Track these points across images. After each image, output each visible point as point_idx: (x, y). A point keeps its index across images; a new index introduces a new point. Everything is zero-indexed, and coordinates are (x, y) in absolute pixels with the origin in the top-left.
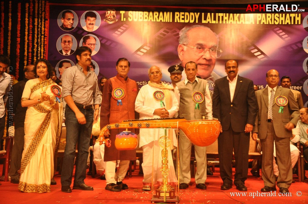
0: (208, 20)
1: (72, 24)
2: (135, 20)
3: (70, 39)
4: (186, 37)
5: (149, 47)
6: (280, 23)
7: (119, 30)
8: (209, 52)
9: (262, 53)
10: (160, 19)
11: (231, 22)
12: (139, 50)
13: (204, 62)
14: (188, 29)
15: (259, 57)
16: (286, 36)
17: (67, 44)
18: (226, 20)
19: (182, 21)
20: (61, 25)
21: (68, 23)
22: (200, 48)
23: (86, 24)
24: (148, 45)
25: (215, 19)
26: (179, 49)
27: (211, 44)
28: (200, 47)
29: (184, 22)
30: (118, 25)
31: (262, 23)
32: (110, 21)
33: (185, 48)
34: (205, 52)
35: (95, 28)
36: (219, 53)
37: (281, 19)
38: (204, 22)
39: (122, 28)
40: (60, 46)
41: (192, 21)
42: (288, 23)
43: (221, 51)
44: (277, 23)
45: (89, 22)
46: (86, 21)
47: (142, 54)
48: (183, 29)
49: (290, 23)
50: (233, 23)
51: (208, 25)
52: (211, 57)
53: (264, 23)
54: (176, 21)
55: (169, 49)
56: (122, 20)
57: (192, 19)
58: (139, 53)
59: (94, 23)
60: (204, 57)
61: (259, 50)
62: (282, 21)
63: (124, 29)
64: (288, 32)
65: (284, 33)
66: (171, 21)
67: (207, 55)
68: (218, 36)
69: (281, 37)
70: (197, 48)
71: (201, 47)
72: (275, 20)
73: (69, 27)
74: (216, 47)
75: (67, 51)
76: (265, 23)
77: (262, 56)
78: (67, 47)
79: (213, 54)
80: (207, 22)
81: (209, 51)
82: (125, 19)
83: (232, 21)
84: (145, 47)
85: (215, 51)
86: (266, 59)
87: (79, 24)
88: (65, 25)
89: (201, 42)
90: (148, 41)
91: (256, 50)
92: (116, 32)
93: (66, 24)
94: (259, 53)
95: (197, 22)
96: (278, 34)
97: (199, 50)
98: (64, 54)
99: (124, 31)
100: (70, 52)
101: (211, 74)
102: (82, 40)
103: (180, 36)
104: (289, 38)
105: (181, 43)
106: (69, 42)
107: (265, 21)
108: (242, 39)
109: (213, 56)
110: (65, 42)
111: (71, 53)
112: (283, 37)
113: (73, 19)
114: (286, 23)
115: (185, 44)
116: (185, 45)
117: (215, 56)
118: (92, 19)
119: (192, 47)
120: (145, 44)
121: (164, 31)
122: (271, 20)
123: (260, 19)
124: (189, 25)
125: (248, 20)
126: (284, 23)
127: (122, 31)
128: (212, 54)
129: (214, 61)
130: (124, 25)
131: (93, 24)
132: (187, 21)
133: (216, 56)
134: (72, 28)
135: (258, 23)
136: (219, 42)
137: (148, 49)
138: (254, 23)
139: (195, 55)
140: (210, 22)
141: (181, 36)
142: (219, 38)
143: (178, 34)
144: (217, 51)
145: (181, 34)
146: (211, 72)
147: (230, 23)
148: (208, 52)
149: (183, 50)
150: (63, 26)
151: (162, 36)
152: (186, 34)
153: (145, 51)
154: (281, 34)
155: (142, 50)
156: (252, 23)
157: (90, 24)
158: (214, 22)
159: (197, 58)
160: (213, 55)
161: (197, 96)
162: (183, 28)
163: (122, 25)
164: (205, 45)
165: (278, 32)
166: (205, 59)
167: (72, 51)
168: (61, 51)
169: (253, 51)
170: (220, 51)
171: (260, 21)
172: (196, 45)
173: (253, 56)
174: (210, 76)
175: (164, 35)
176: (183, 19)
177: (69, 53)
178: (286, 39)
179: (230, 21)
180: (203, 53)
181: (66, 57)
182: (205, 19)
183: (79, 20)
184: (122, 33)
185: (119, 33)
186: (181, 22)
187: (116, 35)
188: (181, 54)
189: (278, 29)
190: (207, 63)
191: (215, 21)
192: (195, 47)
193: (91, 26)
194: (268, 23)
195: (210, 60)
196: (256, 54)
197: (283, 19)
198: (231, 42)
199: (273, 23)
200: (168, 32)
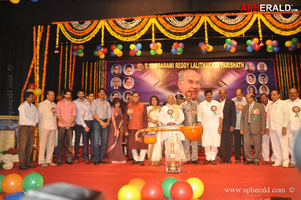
0: (194, 66)
1: (119, 72)
2: (153, 68)
3: (118, 80)
4: (182, 76)
5: (162, 82)
6: (234, 67)
7: (144, 74)
9: (225, 84)
10: (167, 67)
11: (207, 67)
12: (156, 84)
13: (193, 90)
14: (183, 72)
15: (223, 86)
16: (237, 74)
17: (116, 83)
18: (204, 66)
19: (180, 67)
20: (113, 72)
21: (117, 72)
22: (190, 82)
23: (127, 71)
24: (161, 81)
25: (198, 66)
26: (179, 83)
27: (197, 80)
30: (144, 71)
31: (224, 68)
32: (139, 69)
33: (182, 82)
35: (131, 73)
36: (201, 85)
37: (234, 65)
38: (192, 67)
39: (146, 72)
40: (112, 84)
41: (185, 67)
42: (237, 67)
43: (202, 84)
44: (232, 67)
45: (128, 70)
46: (126, 69)
47: (158, 87)
48: (180, 72)
49: (238, 67)
50: (208, 68)
51: (194, 69)
53: (225, 67)
54: (176, 68)
55: (173, 83)
56: (146, 68)
57: (185, 66)
58: (156, 86)
59: (130, 70)
60: (193, 87)
61: (223, 83)
62: (234, 66)
63: (147, 73)
64: (238, 72)
65: (236, 73)
66: (173, 68)
67: (195, 86)
68: (200, 75)
69: (234, 75)
70: (189, 82)
71: (191, 82)
72: (230, 66)
73: (117, 74)
74: (199, 81)
75: (116, 87)
77: (225, 86)
78: (116, 85)
80: (194, 68)
81: (196, 83)
82: (147, 67)
83: (207, 66)
84: (159, 83)
86: (227, 87)
87: (123, 71)
88: (115, 73)
89: (191, 79)
90: (161, 79)
91: (221, 82)
92: (143, 75)
93: (115, 72)
94: (223, 84)
95: (188, 68)
96: (233, 73)
98: (115, 88)
99: (148, 74)
100: (118, 87)
101: (197, 97)
102: (124, 80)
103: (179, 76)
104: (239, 75)
105: (179, 79)
106: (117, 81)
107: (225, 66)
108: (214, 76)
109: (198, 86)
110: (115, 82)
111: (118, 88)
112: (236, 75)
113: (119, 69)
114: (236, 68)
115: (182, 80)
117: (199, 86)
118: (130, 68)
119: (186, 82)
120: (159, 81)
121: (170, 73)
122: (229, 65)
123: (222, 65)
124: (183, 69)
125: (216, 66)
126: (235, 67)
127: (146, 74)
129: (198, 89)
130: (147, 71)
131: (130, 71)
132: (182, 67)
133: (200, 86)
134: (119, 74)
135: (222, 67)
136: (201, 78)
137: (161, 83)
138: (219, 67)
139: (188, 86)
140: (195, 68)
142: (201, 76)
143: (178, 75)
144: (200, 83)
145: (179, 74)
146: (197, 95)
147: (206, 68)
149: (181, 84)
150: (114, 73)
151: (168, 76)
152: (182, 74)
153: (159, 85)
154: (234, 73)
155: (158, 84)
156: (218, 67)
157: (128, 71)
158: (197, 67)
159: (189, 88)
161: (193, 111)
163: (146, 71)
164: (193, 80)
165: (233, 72)
166: (193, 88)
167: (119, 87)
168: (113, 87)
169: (220, 83)
171: (223, 66)
172: (188, 80)
173: (220, 86)
174: (197, 98)
175: (170, 75)
176: (180, 66)
177: (117, 88)
178: (237, 76)
179: (206, 67)
180: (192, 85)
181: (116, 90)
182: (192, 66)
183: (123, 69)
184: (146, 75)
185: (145, 75)
187: (143, 77)
188: (180, 86)
189: (233, 70)
190: (195, 90)
192: (188, 82)
193: (129, 72)
194: (227, 68)
195: (196, 89)
196: (222, 85)
197: (235, 65)
198: (207, 78)
199: (230, 68)
200: (172, 74)
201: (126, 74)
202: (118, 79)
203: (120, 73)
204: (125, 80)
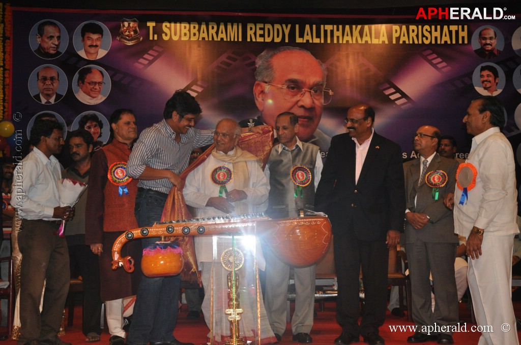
0: (307, 37)
1: (58, 46)
2: (175, 38)
3: (54, 75)
4: (269, 67)
5: (201, 87)
6: (433, 42)
7: (146, 56)
8: (310, 95)
9: (404, 95)
10: (220, 36)
11: (347, 41)
13: (301, 112)
14: (271, 53)
15: (398, 102)
16: (444, 64)
17: (48, 82)
18: (338, 37)
19: (260, 40)
20: (36, 48)
21: (50, 45)
22: (293, 88)
23: (85, 45)
24: (199, 83)
25: (318, 36)
26: (257, 90)
27: (313, 79)
28: (292, 86)
29: (263, 41)
30: (144, 47)
31: (401, 42)
32: (129, 40)
33: (267, 88)
34: (303, 95)
35: (102, 53)
36: (327, 96)
37: (434, 34)
38: (299, 40)
39: (150, 52)
40: (34, 87)
41: (277, 40)
42: (446, 42)
43: (331, 93)
44: (427, 42)
45: (89, 43)
46: (83, 40)
48: (263, 54)
49: (449, 42)
50: (350, 42)
51: (307, 46)
52: (313, 102)
53: (404, 42)
54: (249, 40)
55: (238, 90)
56: (151, 38)
57: (278, 36)
59: (98, 43)
60: (300, 103)
61: (398, 90)
62: (436, 38)
63: (155, 54)
64: (446, 58)
65: (439, 60)
66: (240, 40)
67: (307, 100)
68: (324, 66)
69: (435, 66)
70: (288, 87)
71: (295, 86)
72: (423, 36)
73: (52, 52)
74: (322, 85)
75: (48, 96)
76: (407, 42)
77: (403, 100)
78: (48, 89)
79: (317, 98)
80: (305, 41)
81: (310, 92)
82: (156, 37)
83: (349, 38)
84: (194, 88)
85: (321, 92)
86: (409, 105)
87: (71, 44)
88: (44, 49)
89: (295, 76)
90: (199, 76)
91: (392, 90)
92: (141, 60)
93: (45, 46)
94: (398, 95)
95: (287, 41)
96: (430, 62)
97: (292, 92)
98: (44, 101)
99: (155, 58)
100: (54, 97)
101: (314, 134)
102: (76, 76)
103: (257, 66)
104: (449, 68)
105: (259, 78)
106: (52, 79)
107: (406, 39)
108: (368, 70)
109: (316, 102)
110: (45, 79)
111: (56, 100)
112: (439, 66)
113: (59, 38)
114: (443, 42)
115: (266, 80)
116: (266, 83)
117: (320, 102)
118: (95, 36)
119: (280, 86)
120: (194, 82)
121: (229, 58)
122: (417, 36)
123: (397, 35)
124: (272, 46)
125: (377, 37)
126: (439, 42)
127: (151, 58)
128: (315, 98)
129: (318, 110)
130: (154, 48)
131: (96, 46)
132: (268, 40)
133: (322, 101)
134: (58, 53)
135: (394, 42)
136: (328, 76)
137: (200, 90)
138: (387, 42)
139: (285, 99)
140: (311, 41)
141: (260, 66)
142: (328, 69)
143: (254, 63)
144: (324, 91)
145: (259, 62)
146: (314, 130)
147: (345, 42)
148: (307, 94)
149: (262, 92)
150: (40, 49)
151: (223, 66)
152: (267, 62)
154: (435, 62)
156: (384, 42)
157: (91, 46)
158: (316, 41)
159: (289, 105)
160: (316, 100)
161: (300, 173)
162: (262, 52)
163: (151, 48)
164: (302, 82)
165: (430, 58)
166: (302, 106)
167: (58, 96)
168: (37, 97)
169: (387, 92)
170: (329, 93)
171: (398, 39)
172: (286, 81)
173: (387, 100)
174: (313, 137)
175: (229, 65)
176: (262, 36)
177: (52, 100)
178: (444, 70)
179: (346, 38)
180: (298, 96)
181: (48, 106)
182: (302, 36)
183: (71, 39)
184: (151, 62)
185: (146, 62)
186: (258, 40)
187: (141, 66)
188: (260, 99)
189: (429, 52)
190: (307, 114)
191: (319, 39)
192: (285, 87)
193: (92, 50)
194: (411, 42)
195: (311, 109)
196: (392, 97)
197: (438, 34)
198: (348, 77)
199: (420, 42)
200: (235, 60)
201: (82, 54)
202: (55, 70)
203: (63, 49)
204: (80, 73)
